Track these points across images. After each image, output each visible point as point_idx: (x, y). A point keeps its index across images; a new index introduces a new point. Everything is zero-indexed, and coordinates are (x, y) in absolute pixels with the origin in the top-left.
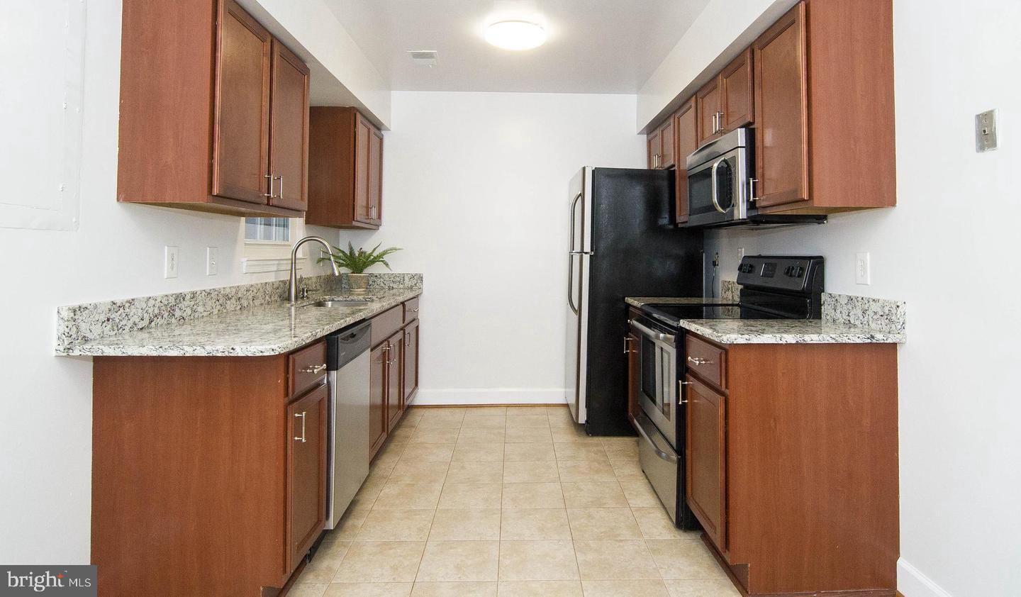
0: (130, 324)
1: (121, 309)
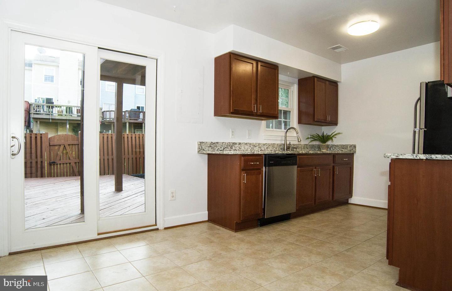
0: (217, 148)
1: (214, 144)
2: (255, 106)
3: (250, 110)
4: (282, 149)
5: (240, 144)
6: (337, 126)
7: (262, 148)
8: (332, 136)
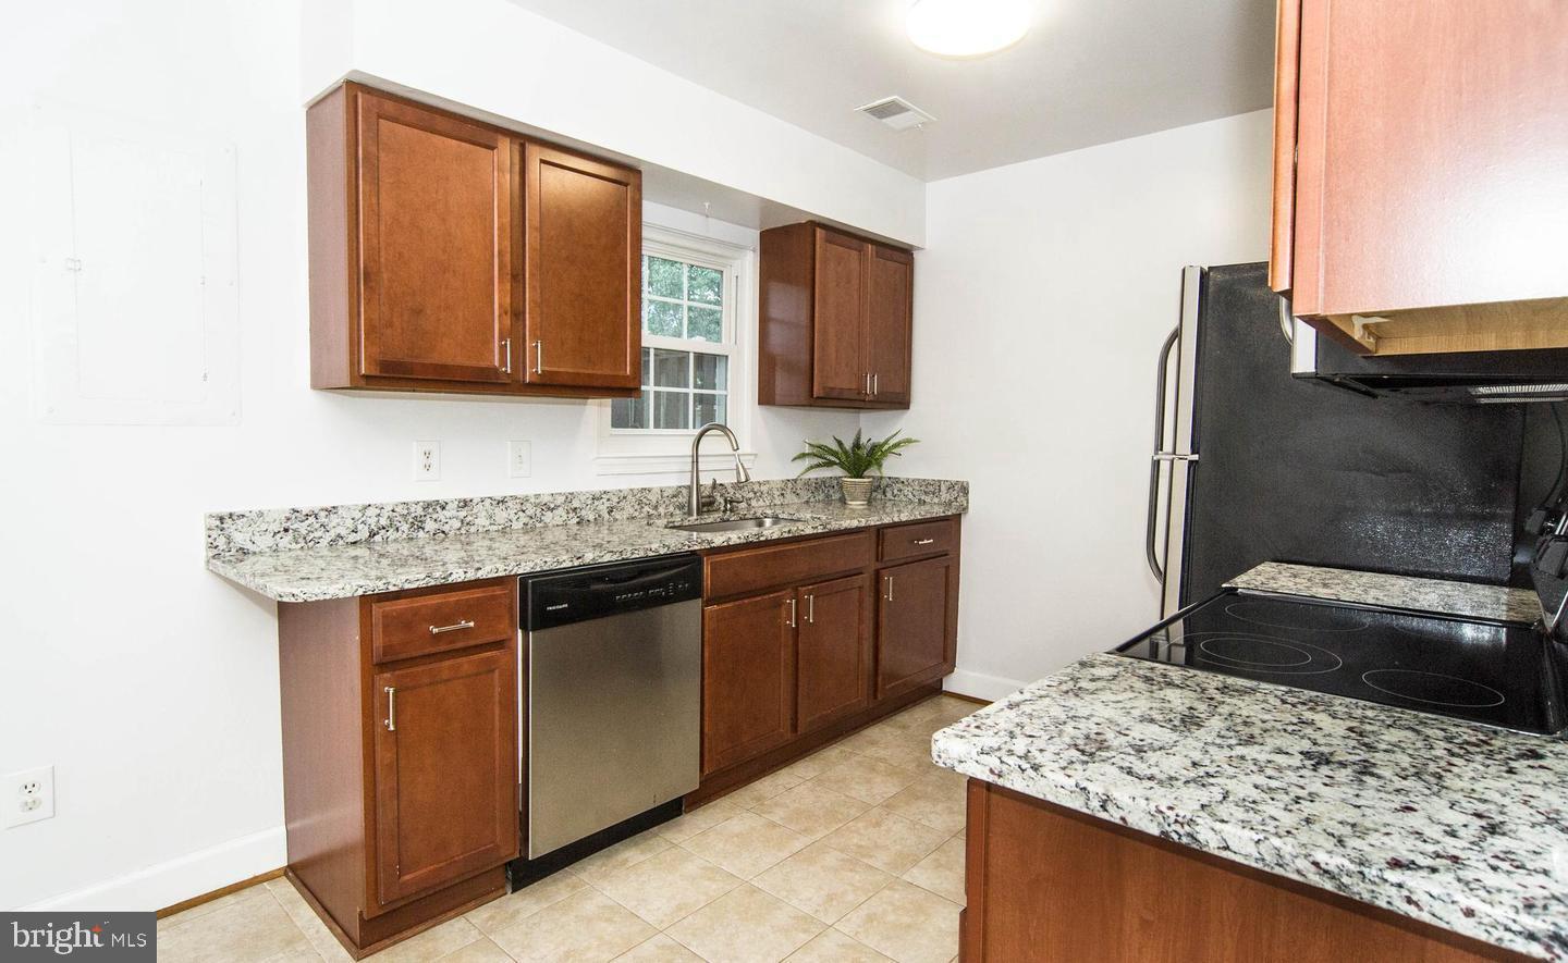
0: (329, 536)
1: (312, 519)
2: (506, 344)
3: (483, 364)
4: (681, 507)
5: (465, 503)
6: (909, 412)
7: (583, 513)
8: (886, 447)
